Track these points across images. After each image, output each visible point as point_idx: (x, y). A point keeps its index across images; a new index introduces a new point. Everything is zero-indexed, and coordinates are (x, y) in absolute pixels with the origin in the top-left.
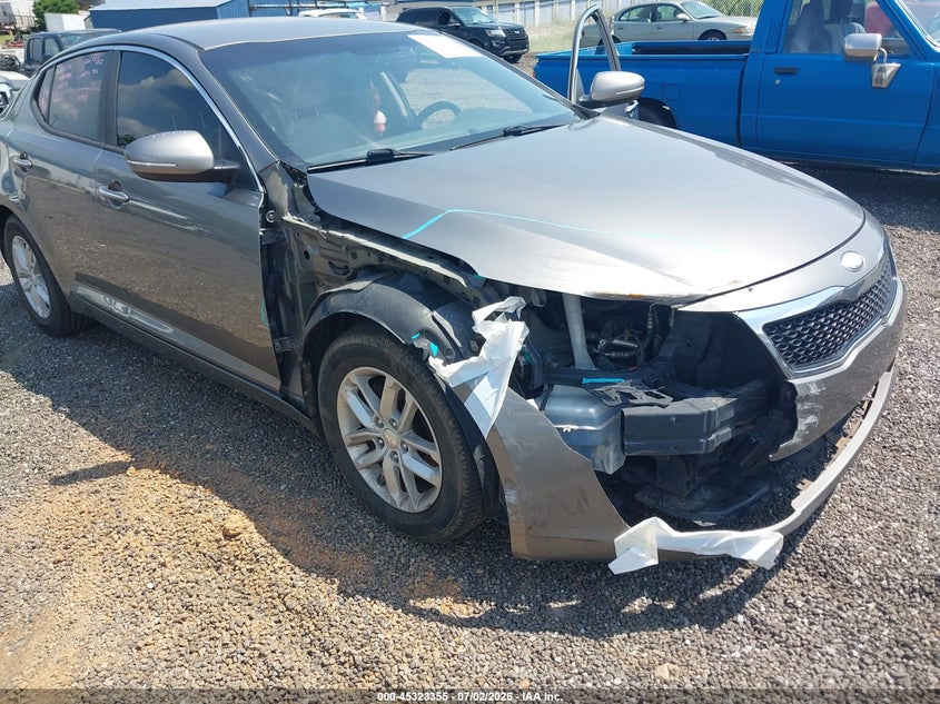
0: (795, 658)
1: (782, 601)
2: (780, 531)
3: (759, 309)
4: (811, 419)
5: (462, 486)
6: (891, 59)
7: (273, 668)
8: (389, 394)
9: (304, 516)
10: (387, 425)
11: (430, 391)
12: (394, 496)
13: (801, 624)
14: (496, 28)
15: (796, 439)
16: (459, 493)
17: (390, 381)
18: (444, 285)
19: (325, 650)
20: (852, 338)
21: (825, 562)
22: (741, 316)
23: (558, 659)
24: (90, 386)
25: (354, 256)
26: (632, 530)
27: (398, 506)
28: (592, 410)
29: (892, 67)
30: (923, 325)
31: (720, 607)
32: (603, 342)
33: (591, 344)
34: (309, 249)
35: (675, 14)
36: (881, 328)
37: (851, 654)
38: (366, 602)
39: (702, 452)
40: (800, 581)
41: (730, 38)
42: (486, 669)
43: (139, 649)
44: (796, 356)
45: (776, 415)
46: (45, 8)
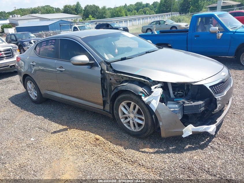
0: (221, 153)
1: (217, 143)
2: (216, 125)
3: (208, 83)
4: (220, 105)
5: (150, 123)
6: (221, 32)
7: (116, 163)
8: (132, 106)
9: (112, 135)
10: (131, 113)
11: (143, 104)
12: (132, 128)
13: (221, 147)
14: (120, 28)
15: (217, 109)
16: (149, 125)
17: (132, 103)
18: (144, 83)
19: (125, 159)
20: (225, 89)
21: (224, 136)
22: (205, 85)
23: (173, 157)
24: (50, 113)
25: (123, 78)
26: (186, 128)
27: (133, 130)
28: (177, 106)
29: (221, 34)
30: (235, 89)
31: (204, 145)
32: (176, 93)
33: (174, 93)
34: (111, 78)
35: (164, 23)
36: (230, 87)
37: (232, 151)
38: (131, 150)
39: (199, 112)
40: (219, 140)
41: (179, 29)
42: (159, 160)
43: (86, 161)
44: (216, 92)
45: (212, 104)
46: (4, 27)
